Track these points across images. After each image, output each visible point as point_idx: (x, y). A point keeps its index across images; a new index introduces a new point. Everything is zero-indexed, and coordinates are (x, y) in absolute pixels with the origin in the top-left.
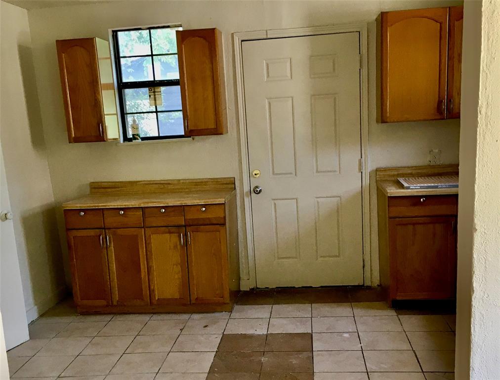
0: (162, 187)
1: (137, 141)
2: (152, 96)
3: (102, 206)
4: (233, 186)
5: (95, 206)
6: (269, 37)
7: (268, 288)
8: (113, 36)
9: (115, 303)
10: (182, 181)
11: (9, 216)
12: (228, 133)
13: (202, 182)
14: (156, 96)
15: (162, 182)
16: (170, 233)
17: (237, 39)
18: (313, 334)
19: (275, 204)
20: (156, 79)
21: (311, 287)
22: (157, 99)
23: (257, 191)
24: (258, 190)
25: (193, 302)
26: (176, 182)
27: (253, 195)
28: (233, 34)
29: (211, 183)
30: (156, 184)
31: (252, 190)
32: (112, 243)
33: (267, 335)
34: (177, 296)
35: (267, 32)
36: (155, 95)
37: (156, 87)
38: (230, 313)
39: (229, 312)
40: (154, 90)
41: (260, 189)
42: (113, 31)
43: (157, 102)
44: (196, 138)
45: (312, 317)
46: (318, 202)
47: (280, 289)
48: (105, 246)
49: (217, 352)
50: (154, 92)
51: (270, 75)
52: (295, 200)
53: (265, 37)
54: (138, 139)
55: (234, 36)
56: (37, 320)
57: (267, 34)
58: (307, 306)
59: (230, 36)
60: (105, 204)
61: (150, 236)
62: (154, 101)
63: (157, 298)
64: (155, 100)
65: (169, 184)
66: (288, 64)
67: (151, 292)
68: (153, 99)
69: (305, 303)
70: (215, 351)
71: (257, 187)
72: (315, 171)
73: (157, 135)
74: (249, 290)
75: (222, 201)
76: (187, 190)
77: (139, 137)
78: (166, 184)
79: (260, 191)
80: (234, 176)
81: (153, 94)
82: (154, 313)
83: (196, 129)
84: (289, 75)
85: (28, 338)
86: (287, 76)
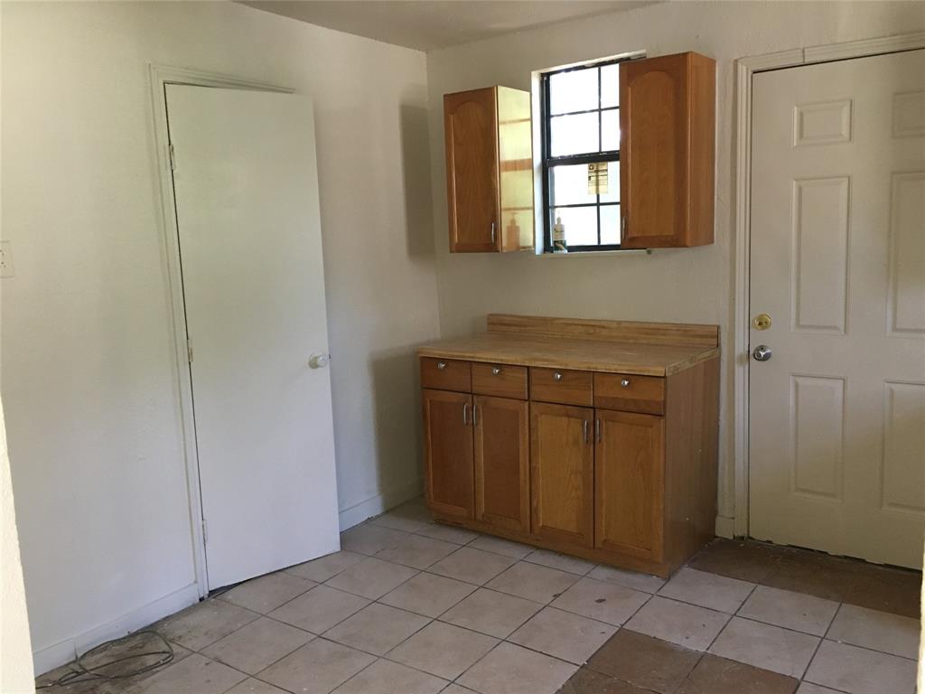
0: (592, 331)
1: (560, 252)
2: (593, 179)
3: (469, 357)
4: (714, 341)
5: (463, 357)
6: (807, 61)
7: (770, 542)
8: (542, 82)
9: (479, 517)
10: (623, 325)
11: (319, 361)
12: (713, 242)
13: (659, 329)
14: (600, 178)
15: (592, 323)
16: (568, 416)
17: (745, 70)
18: (803, 683)
19: (797, 385)
20: (603, 150)
21: (864, 561)
22: (600, 182)
23: (759, 355)
24: (762, 354)
25: (599, 545)
26: (614, 325)
27: (753, 361)
28: (736, 61)
29: (674, 332)
30: (582, 325)
31: (751, 352)
32: (481, 419)
33: (703, 656)
34: (572, 528)
35: (803, 51)
36: (597, 176)
37: (601, 163)
38: (663, 583)
39: (664, 579)
40: (597, 166)
41: (768, 351)
42: (542, 75)
43: (600, 187)
44: (656, 251)
45: (823, 638)
46: (892, 391)
47: (794, 551)
48: (471, 421)
49: (583, 666)
50: (597, 171)
51: (805, 136)
52: (842, 381)
53: (800, 61)
54: (561, 250)
55: (739, 64)
56: (378, 516)
57: (804, 57)
58: (830, 607)
59: (731, 65)
60: (472, 355)
61: (537, 416)
62: (595, 187)
63: (541, 525)
64: (597, 185)
65: (603, 327)
66: (846, 109)
67: (533, 512)
68: (594, 184)
69: (828, 597)
70: (581, 664)
71: (762, 348)
72: (889, 327)
73: (596, 243)
74: (731, 538)
75: (659, 371)
76: (631, 341)
77: (564, 245)
78: (599, 327)
79: (767, 357)
80: (717, 324)
81: (594, 174)
82: (538, 548)
83: (640, 235)
84: (845, 132)
85: (337, 548)
86: (841, 135)
